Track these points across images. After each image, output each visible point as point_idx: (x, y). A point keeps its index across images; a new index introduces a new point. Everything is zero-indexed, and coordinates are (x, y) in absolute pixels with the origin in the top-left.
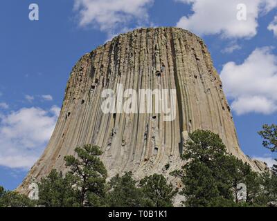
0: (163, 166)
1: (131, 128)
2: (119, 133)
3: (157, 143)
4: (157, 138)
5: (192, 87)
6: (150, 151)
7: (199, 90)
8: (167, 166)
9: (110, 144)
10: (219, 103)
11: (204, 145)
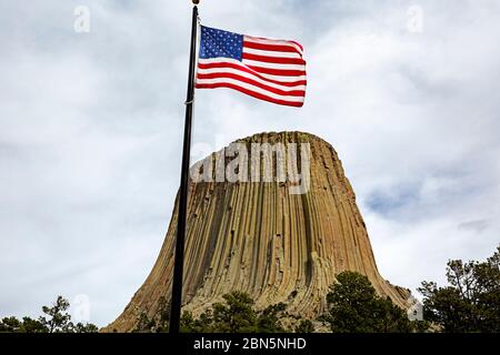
0: (289, 293)
1: (251, 248)
2: (238, 253)
3: (282, 266)
4: (282, 260)
5: (321, 201)
6: (275, 276)
7: (329, 203)
8: (294, 294)
9: (227, 267)
10: (352, 218)
11: (352, 286)
